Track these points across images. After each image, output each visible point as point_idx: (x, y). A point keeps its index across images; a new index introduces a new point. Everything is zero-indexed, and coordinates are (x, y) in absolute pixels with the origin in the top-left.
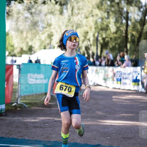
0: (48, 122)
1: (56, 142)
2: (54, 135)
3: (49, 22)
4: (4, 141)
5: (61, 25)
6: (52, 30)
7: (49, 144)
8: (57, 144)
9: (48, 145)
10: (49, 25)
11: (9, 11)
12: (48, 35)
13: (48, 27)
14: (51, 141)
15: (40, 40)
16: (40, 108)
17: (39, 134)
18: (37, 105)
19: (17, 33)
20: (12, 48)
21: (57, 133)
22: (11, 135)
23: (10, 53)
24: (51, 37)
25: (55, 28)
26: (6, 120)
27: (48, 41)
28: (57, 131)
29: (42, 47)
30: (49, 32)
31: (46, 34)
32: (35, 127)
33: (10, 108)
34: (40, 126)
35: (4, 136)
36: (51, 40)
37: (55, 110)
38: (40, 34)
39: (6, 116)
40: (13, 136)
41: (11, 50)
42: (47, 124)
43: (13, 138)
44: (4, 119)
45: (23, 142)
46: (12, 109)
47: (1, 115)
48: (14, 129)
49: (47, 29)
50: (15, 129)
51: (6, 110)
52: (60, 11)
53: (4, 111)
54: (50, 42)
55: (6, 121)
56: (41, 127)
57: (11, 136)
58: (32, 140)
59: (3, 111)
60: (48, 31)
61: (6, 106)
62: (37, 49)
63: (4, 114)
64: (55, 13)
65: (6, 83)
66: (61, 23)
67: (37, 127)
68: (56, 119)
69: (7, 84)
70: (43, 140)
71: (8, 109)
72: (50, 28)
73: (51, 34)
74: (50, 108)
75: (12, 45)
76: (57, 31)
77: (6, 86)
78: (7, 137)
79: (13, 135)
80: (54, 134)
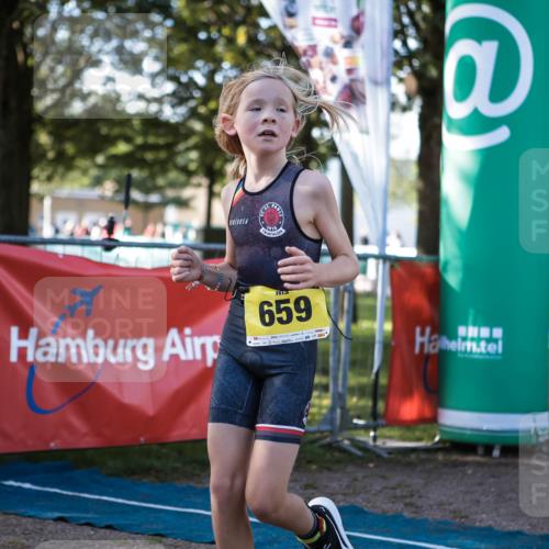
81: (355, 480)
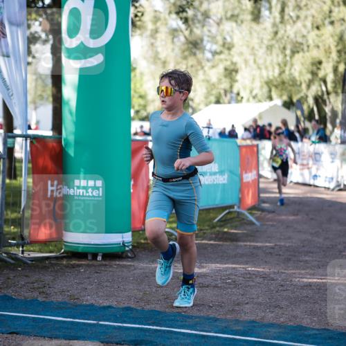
0: (231, 274)
1: (253, 322)
2: (247, 306)
3: (229, 39)
4: (133, 318)
5: (257, 47)
6: (235, 59)
7: (238, 328)
8: (254, 326)
9: (234, 328)
10: (228, 47)
11: (136, 16)
12: (226, 69)
13: (226, 52)
14: (241, 319)
15: (208, 81)
16: (212, 242)
17: (212, 301)
18: (205, 233)
19: (153, 67)
20: (142, 102)
21: (255, 300)
22: (148, 302)
23: (137, 112)
24: (234, 73)
25: (241, 54)
26: (135, 269)
27: (225, 84)
28: (254, 296)
29: (213, 99)
30: (228, 63)
31: (221, 68)
32: (201, 285)
33: (143, 241)
34: (213, 284)
35: (132, 306)
36: (233, 81)
37: (246, 245)
38: (206, 68)
39: (134, 258)
40: (153, 306)
41: (140, 105)
42: (229, 279)
43: (152, 311)
44: (130, 265)
45: (177, 321)
46: (148, 244)
47: (124, 255)
48: (154, 290)
49: (222, 56)
50: (157, 291)
51: (133, 246)
52: (252, 13)
53: (131, 247)
54: (231, 87)
55: (135, 271)
56: (216, 286)
57: (148, 307)
58: (196, 317)
59: (128, 247)
60: (226, 60)
61: (133, 236)
62: (199, 104)
63: (129, 255)
64: (241, 17)
65: (132, 183)
66: (255, 42)
67: (207, 287)
68: (250, 269)
69: (135, 185)
70: (223, 317)
71: (138, 243)
72: (229, 54)
73: (232, 67)
74: (235, 243)
75: (143, 93)
76: (246, 62)
77: (132, 191)
78: (139, 308)
79: (153, 304)
80: (247, 303)
81: (9, 279)
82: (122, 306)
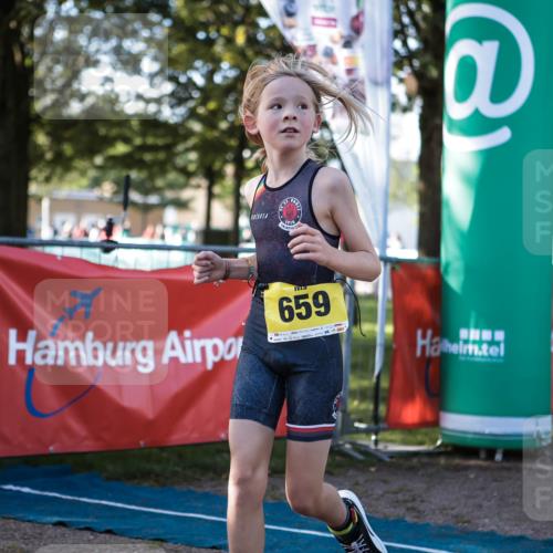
81: (357, 484)
82: (542, 537)
